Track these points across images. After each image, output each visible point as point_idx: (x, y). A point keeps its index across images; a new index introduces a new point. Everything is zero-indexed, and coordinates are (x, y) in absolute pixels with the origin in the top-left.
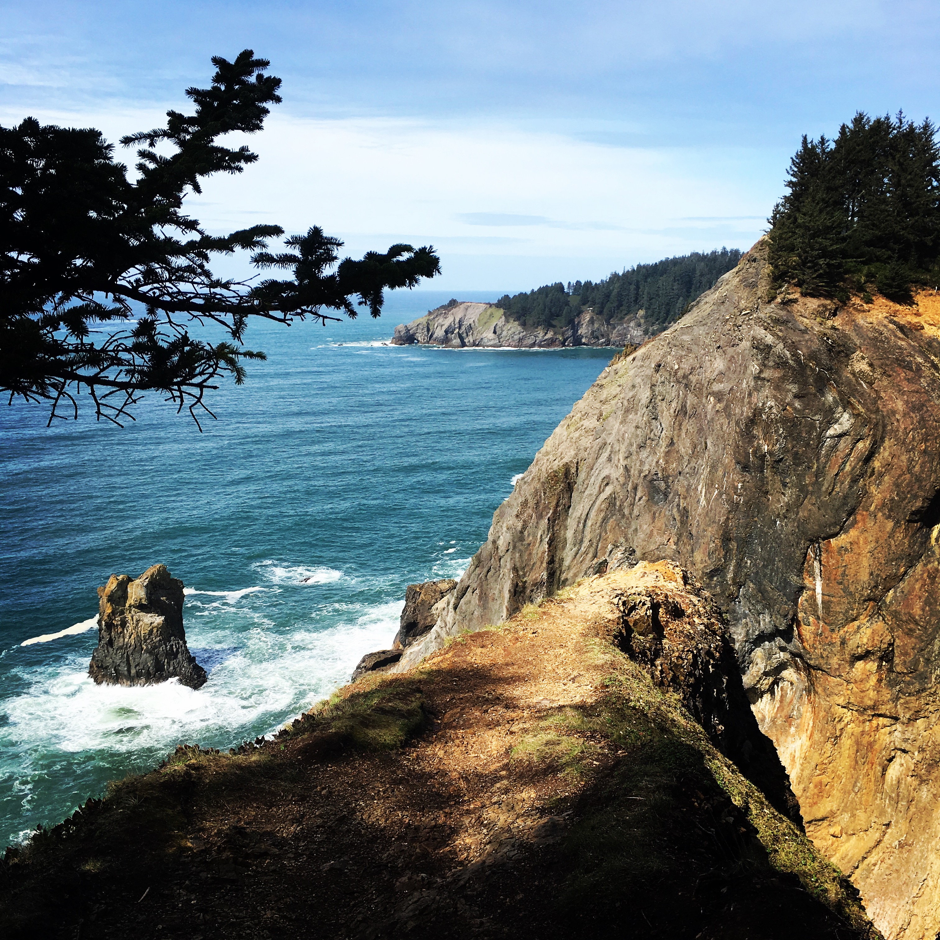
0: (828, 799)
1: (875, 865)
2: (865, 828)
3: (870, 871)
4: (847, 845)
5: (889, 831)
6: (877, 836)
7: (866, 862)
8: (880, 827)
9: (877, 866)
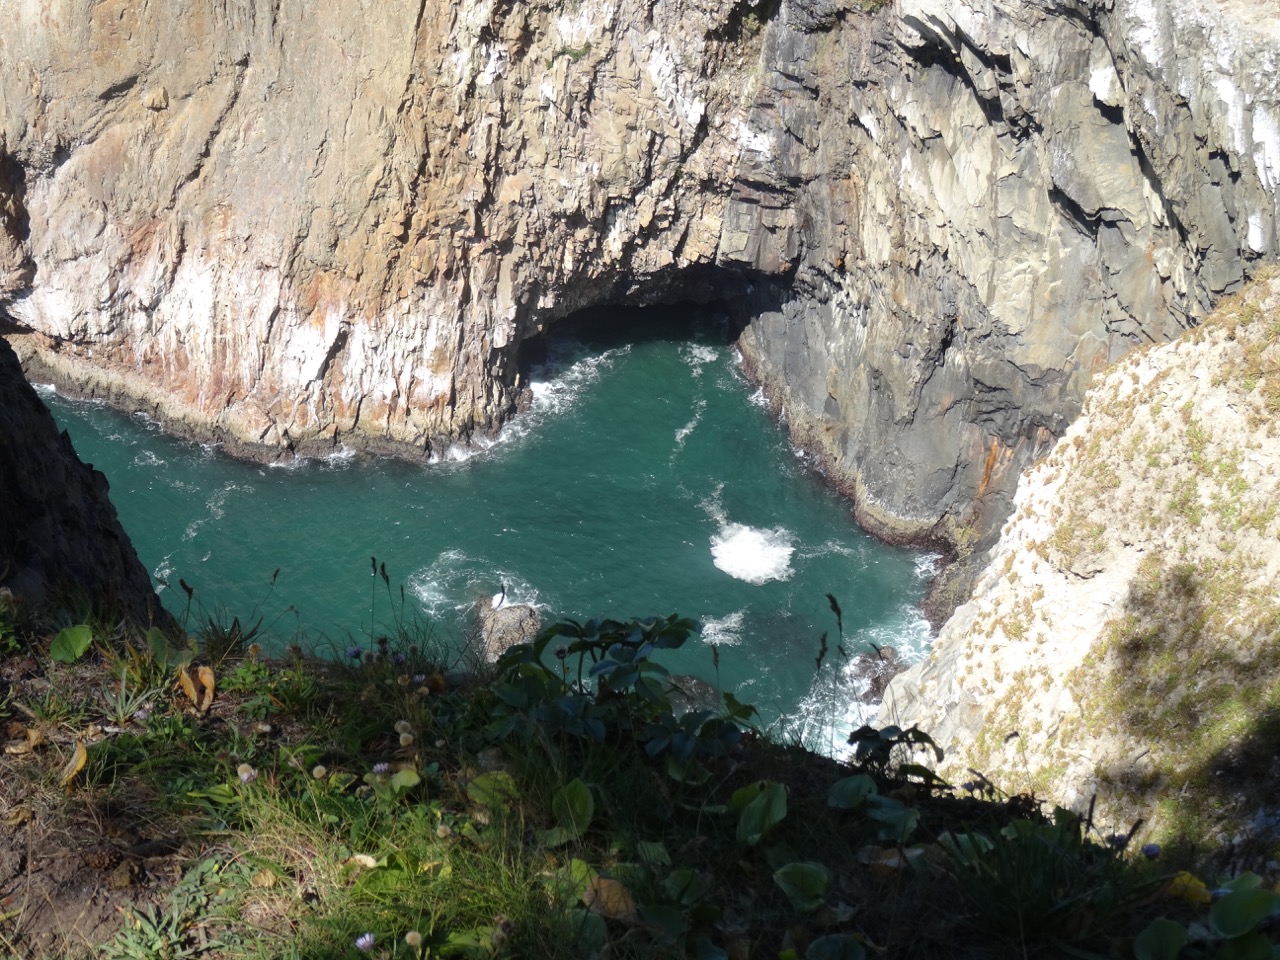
0: (129, 43)
1: (235, 140)
2: (205, 78)
3: (229, 153)
4: (180, 118)
5: (249, 71)
6: (228, 87)
7: (219, 139)
8: (230, 69)
9: (240, 141)
